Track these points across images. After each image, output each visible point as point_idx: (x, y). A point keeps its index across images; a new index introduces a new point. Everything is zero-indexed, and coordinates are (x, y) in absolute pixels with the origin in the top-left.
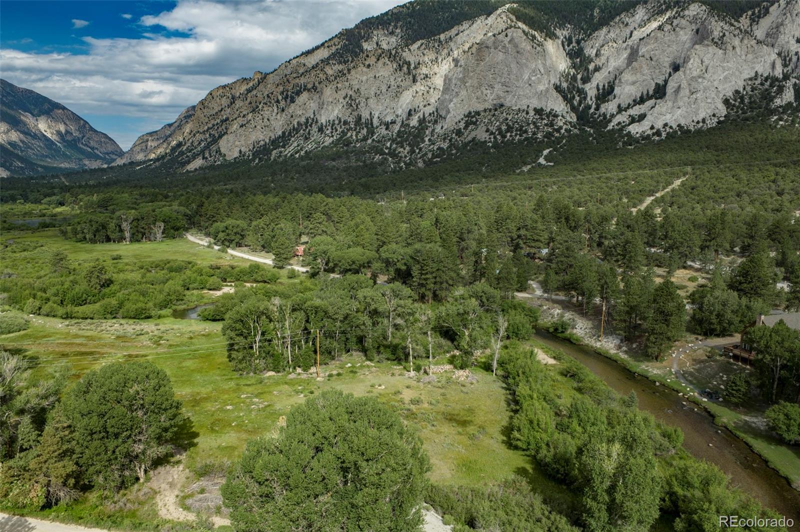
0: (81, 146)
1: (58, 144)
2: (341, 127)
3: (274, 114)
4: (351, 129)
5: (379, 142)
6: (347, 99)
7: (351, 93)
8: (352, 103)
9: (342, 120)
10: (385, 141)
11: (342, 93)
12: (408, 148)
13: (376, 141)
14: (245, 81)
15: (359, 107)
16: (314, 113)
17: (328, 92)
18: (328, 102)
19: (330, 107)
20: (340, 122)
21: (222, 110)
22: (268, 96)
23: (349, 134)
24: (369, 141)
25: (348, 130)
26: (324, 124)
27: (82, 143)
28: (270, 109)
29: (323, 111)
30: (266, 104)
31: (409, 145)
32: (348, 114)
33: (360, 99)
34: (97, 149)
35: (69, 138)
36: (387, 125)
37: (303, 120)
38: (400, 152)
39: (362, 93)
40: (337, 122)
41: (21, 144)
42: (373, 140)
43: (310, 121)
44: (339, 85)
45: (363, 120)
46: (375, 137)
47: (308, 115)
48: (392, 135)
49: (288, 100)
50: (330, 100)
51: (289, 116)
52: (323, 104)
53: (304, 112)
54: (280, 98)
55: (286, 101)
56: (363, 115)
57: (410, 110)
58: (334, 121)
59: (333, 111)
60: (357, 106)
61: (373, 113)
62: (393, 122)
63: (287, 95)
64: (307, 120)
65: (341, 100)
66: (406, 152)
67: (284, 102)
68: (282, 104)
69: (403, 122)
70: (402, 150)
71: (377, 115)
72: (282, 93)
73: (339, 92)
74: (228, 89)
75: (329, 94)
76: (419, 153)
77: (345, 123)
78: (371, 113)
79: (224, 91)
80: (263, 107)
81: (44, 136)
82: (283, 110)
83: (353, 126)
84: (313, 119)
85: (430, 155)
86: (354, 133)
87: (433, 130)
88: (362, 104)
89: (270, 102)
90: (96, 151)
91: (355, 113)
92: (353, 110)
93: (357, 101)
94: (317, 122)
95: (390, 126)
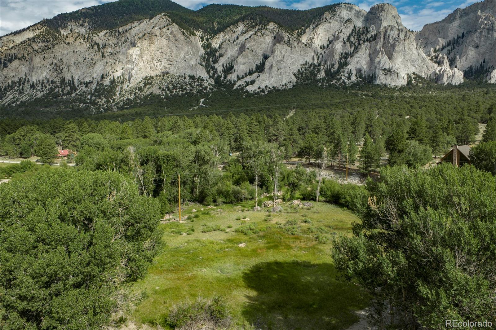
2: (49, 85)
4: (58, 86)
5: (81, 95)
6: (53, 66)
7: (56, 61)
8: (57, 68)
9: (50, 80)
10: (85, 95)
11: (50, 61)
12: (104, 99)
13: (79, 95)
15: (63, 71)
16: (26, 75)
17: (37, 60)
18: (37, 67)
19: (40, 71)
20: (48, 81)
23: (56, 90)
24: (73, 95)
25: (56, 87)
26: (35, 82)
29: (33, 74)
31: (105, 97)
32: (54, 76)
33: (63, 66)
36: (87, 85)
37: (16, 79)
38: (98, 102)
39: (65, 62)
40: (45, 81)
42: (77, 94)
43: (23, 81)
44: (46, 56)
45: (67, 81)
46: (77, 92)
47: (20, 76)
48: (91, 91)
50: (40, 65)
52: (33, 68)
53: (17, 74)
56: (66, 77)
57: (103, 75)
58: (43, 80)
59: (42, 73)
60: (61, 71)
61: (74, 76)
62: (91, 82)
64: (20, 79)
65: (48, 66)
66: (103, 102)
69: (98, 82)
70: (100, 100)
71: (77, 78)
73: (46, 61)
75: (38, 61)
76: (113, 102)
77: (53, 82)
78: (72, 76)
83: (59, 85)
84: (25, 79)
85: (121, 104)
86: (60, 90)
87: (122, 88)
88: (65, 70)
91: (60, 76)
92: (58, 74)
93: (61, 67)
94: (28, 81)
95: (89, 85)
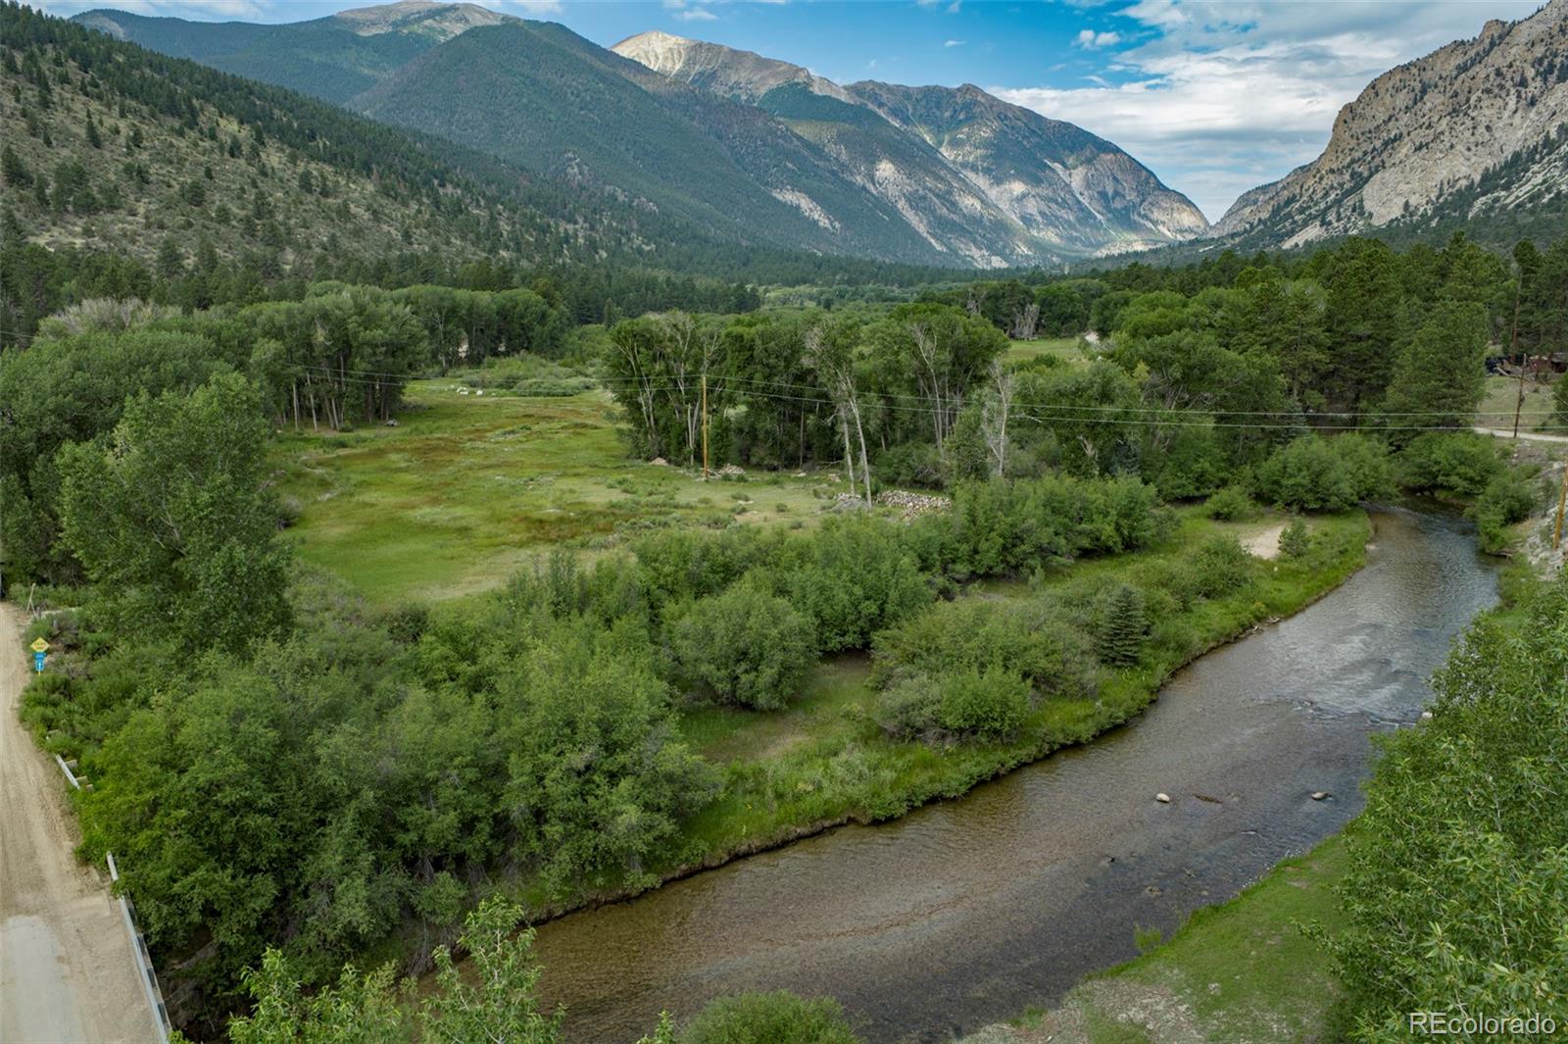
0: (1136, 218)
1: (1099, 217)
3: (1506, 114)
14: (1461, 49)
21: (1390, 119)
22: (1498, 73)
27: (1139, 214)
28: (1499, 102)
30: (1488, 91)
34: (1163, 223)
35: (1118, 204)
41: (1039, 219)
49: (1552, 78)
51: (1546, 115)
54: (1530, 73)
55: (1545, 80)
63: (1552, 66)
67: (1539, 82)
68: (1534, 87)
72: (1540, 61)
74: (1414, 71)
79: (1406, 76)
80: (1480, 100)
81: (1079, 202)
82: (1533, 103)
89: (1501, 87)
90: (1161, 227)
